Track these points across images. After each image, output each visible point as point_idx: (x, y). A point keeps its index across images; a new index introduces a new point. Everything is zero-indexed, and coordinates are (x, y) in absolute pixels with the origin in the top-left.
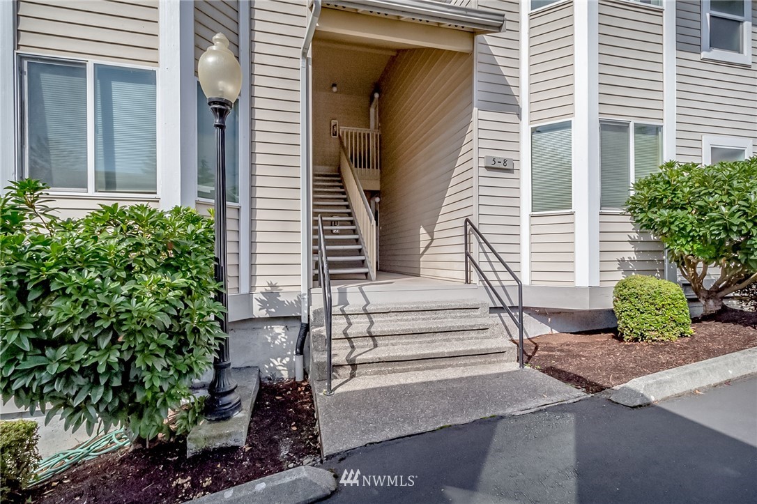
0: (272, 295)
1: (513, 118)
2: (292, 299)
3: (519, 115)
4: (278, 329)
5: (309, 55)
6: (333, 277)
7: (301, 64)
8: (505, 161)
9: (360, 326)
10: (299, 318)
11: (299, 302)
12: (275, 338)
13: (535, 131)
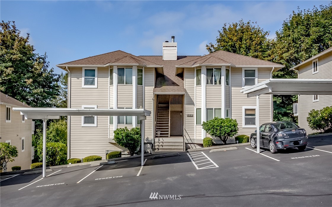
0: (147, 139)
1: (193, 106)
2: (151, 140)
3: (194, 105)
4: (149, 145)
5: (154, 99)
6: (160, 137)
7: (152, 101)
8: (191, 115)
9: (161, 144)
10: (152, 143)
11: (152, 140)
12: (148, 146)
13: (197, 109)
